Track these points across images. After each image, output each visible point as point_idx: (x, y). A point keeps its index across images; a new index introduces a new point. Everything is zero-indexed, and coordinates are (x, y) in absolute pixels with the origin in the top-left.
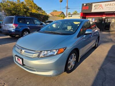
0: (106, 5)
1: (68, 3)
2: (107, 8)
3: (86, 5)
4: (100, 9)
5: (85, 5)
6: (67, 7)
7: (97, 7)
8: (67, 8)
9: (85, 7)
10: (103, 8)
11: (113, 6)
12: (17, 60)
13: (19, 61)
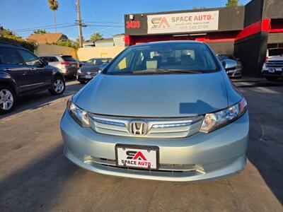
0: (173, 20)
1: (80, 12)
2: (176, 25)
3: (134, 18)
4: (164, 27)
5: (131, 17)
6: (80, 22)
7: (158, 23)
8: (80, 25)
9: (132, 22)
10: (168, 26)
11: (187, 22)
12: (125, 159)
13: (137, 161)
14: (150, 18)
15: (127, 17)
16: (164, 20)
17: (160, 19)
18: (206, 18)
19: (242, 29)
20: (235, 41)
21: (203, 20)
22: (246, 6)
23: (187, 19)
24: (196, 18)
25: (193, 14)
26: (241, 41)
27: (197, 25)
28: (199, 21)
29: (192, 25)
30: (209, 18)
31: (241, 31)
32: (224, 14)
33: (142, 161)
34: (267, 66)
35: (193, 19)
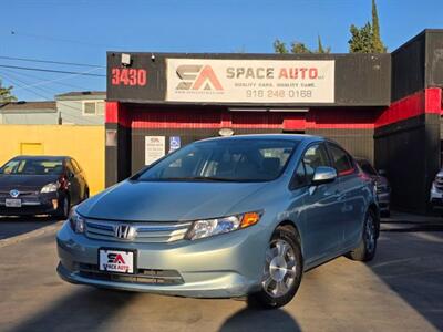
0: (231, 73)
2: (236, 85)
3: (131, 61)
4: (207, 87)
5: (126, 59)
7: (193, 77)
9: (125, 71)
10: (218, 86)
11: (260, 81)
12: (106, 263)
13: (117, 264)
14: (173, 65)
15: (113, 59)
16: (208, 73)
17: (197, 69)
18: (307, 73)
19: (389, 104)
20: (376, 130)
21: (299, 80)
22: (393, 54)
23: (264, 73)
24: (283, 73)
25: (277, 65)
26: (388, 130)
27: (286, 89)
28: (290, 81)
29: (275, 89)
30: (314, 74)
31: (385, 108)
32: (347, 69)
33: (121, 264)
34: (439, 189)
35: (276, 74)
